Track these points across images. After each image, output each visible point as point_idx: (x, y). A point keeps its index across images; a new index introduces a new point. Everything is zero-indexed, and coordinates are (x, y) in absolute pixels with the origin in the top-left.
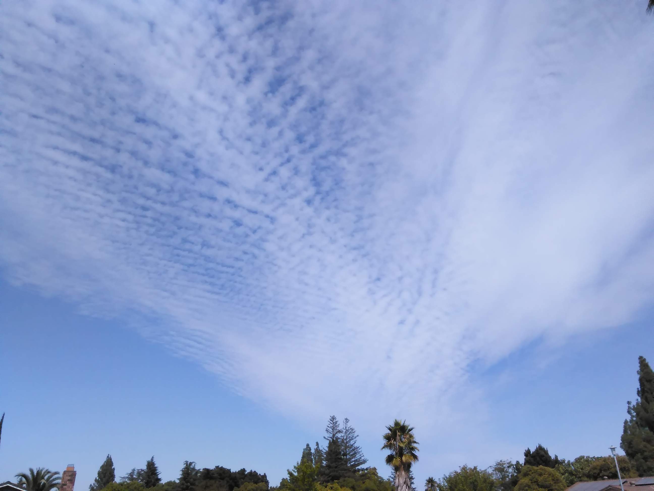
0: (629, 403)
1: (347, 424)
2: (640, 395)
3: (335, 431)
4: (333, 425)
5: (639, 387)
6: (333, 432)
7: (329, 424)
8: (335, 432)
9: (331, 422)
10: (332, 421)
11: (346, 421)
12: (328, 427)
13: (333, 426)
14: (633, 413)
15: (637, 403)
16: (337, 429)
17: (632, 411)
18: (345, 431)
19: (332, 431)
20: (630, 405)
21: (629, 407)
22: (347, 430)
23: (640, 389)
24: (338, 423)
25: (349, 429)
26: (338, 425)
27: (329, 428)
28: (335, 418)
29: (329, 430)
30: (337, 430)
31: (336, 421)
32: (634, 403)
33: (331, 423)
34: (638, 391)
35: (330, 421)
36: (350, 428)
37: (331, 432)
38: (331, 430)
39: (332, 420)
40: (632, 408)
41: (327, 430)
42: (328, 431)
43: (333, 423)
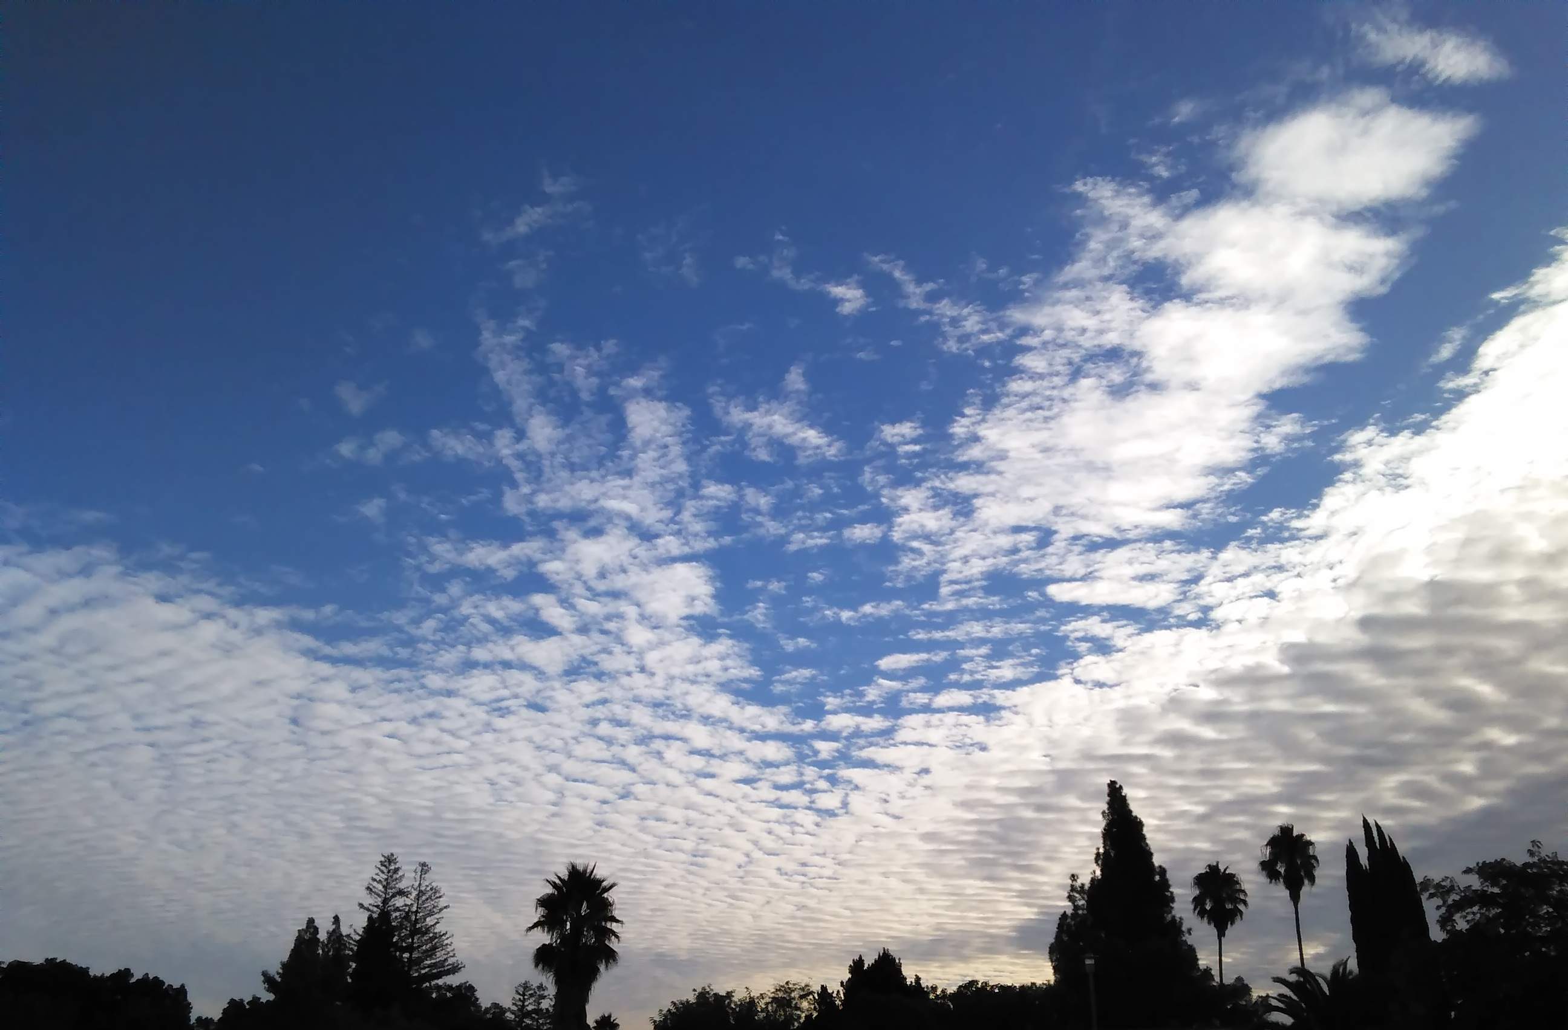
0: (1074, 877)
1: (423, 876)
2: (1100, 862)
3: (390, 891)
4: (386, 877)
5: (1101, 846)
6: (385, 894)
7: (377, 874)
8: (391, 894)
9: (383, 868)
10: (385, 866)
11: (422, 869)
12: (374, 880)
13: (386, 880)
14: (1080, 900)
15: (1092, 878)
16: (397, 886)
17: (1077, 895)
18: (417, 893)
19: (383, 890)
20: (1074, 883)
21: (1072, 886)
22: (422, 891)
23: (1102, 851)
24: (400, 873)
25: (428, 889)
26: (400, 876)
27: (375, 884)
28: (395, 859)
29: (374, 887)
30: (395, 888)
31: (397, 867)
32: (1085, 879)
33: (383, 872)
34: (1098, 854)
35: (380, 866)
36: (430, 887)
37: (381, 894)
38: (380, 887)
39: (386, 863)
40: (1079, 889)
41: (371, 887)
42: (371, 890)
43: (389, 872)
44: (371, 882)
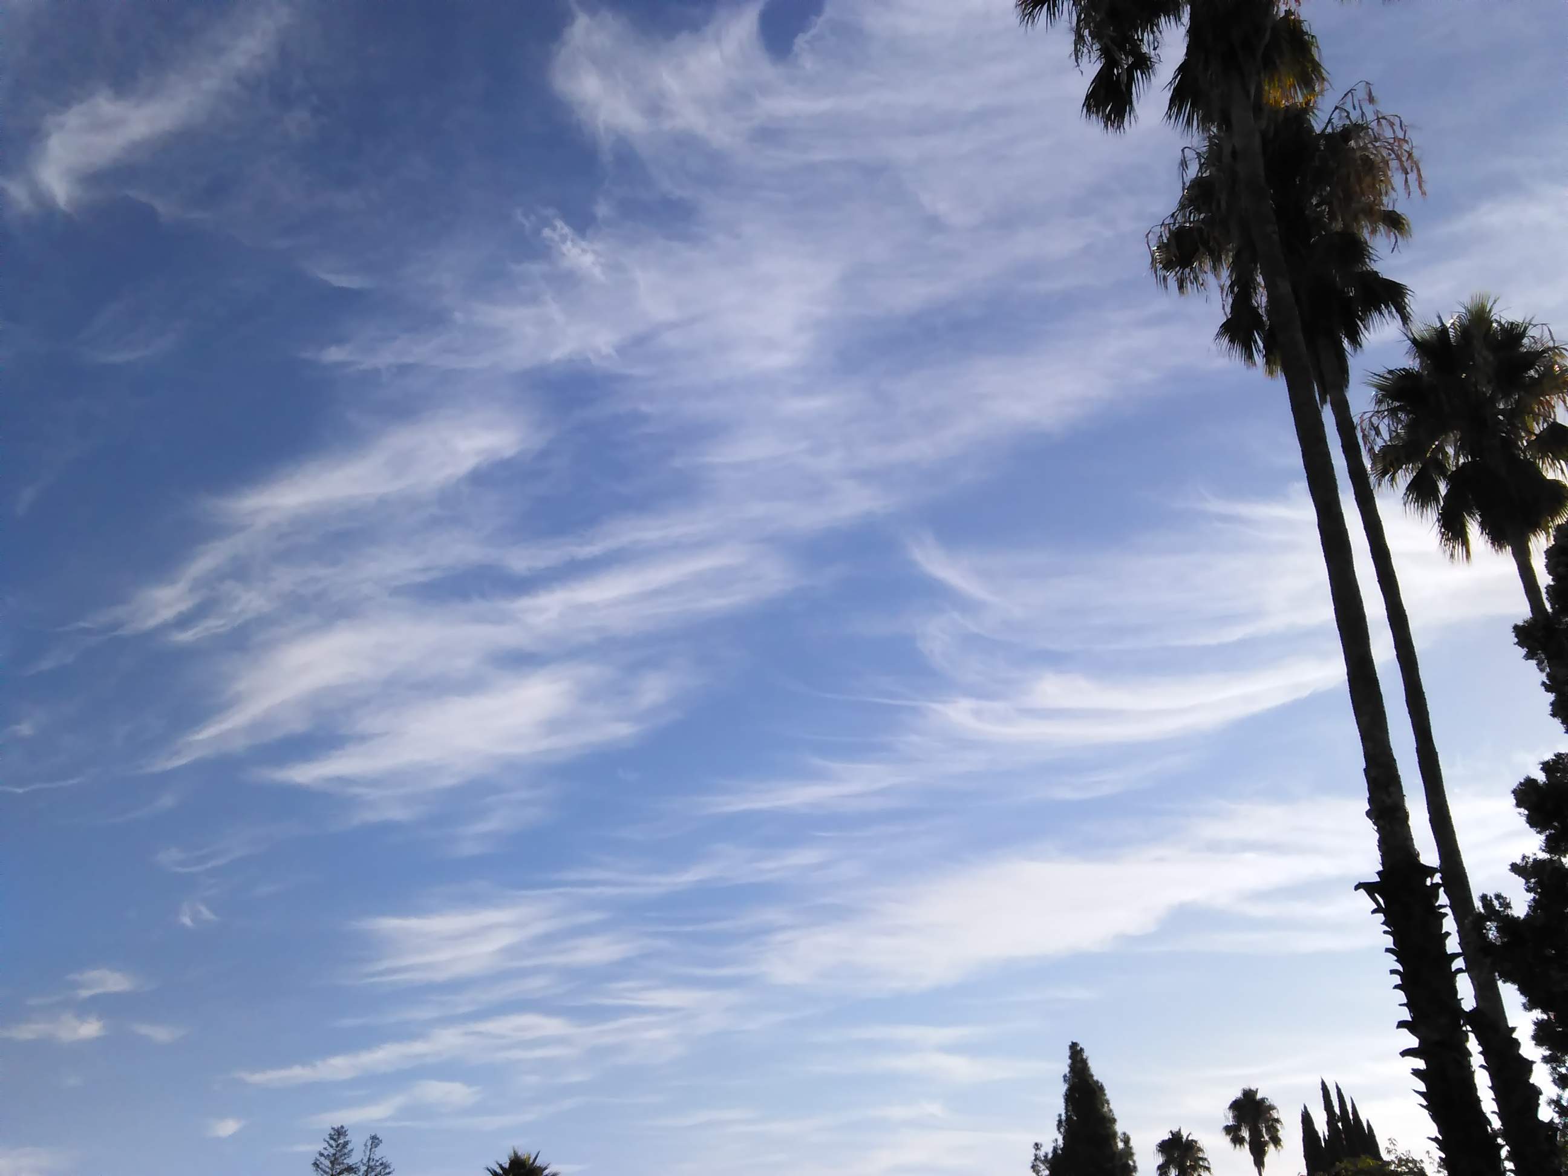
0: (1037, 1146)
1: (373, 1150)
2: (1062, 1130)
3: (338, 1167)
4: (334, 1152)
5: (1063, 1112)
6: (332, 1170)
7: (325, 1149)
8: (338, 1171)
9: (332, 1142)
10: (334, 1140)
11: (372, 1142)
12: (322, 1155)
13: (334, 1155)
14: (1044, 1170)
15: (1054, 1147)
16: (345, 1161)
17: (1041, 1165)
18: (365, 1168)
19: (330, 1166)
20: (1038, 1152)
21: (1036, 1155)
22: (371, 1167)
23: (1063, 1117)
24: (349, 1147)
25: (377, 1164)
26: (349, 1151)
27: (322, 1159)
28: (345, 1131)
29: (321, 1163)
30: (343, 1163)
31: (346, 1140)
32: (1048, 1149)
33: (332, 1147)
34: (1060, 1121)
35: (329, 1140)
36: (380, 1161)
37: (328, 1170)
38: (327, 1163)
39: (335, 1137)
40: (1043, 1158)
41: (318, 1162)
42: (318, 1166)
43: (337, 1146)
44: (319, 1158)
